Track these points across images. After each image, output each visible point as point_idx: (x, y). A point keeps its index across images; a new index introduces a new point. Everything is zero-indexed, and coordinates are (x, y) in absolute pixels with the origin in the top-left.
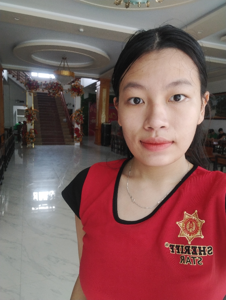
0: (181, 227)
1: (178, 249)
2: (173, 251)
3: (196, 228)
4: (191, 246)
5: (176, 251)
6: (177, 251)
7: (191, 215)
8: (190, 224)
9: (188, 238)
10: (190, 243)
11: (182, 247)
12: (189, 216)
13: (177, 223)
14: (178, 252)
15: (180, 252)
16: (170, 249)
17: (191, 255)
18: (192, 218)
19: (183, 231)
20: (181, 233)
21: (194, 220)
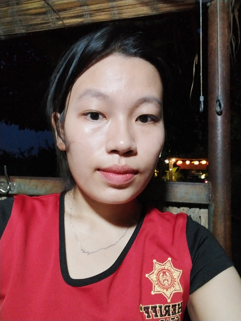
0: (152, 280)
1: (155, 312)
2: (149, 316)
3: (172, 280)
4: (171, 305)
5: (152, 315)
6: (154, 314)
7: (163, 264)
8: (163, 275)
9: (165, 294)
10: (169, 301)
11: (161, 307)
12: (160, 264)
13: (147, 275)
14: (156, 316)
15: (159, 314)
16: (145, 314)
17: (171, 316)
18: (165, 268)
19: (156, 286)
20: (154, 289)
21: (168, 270)
